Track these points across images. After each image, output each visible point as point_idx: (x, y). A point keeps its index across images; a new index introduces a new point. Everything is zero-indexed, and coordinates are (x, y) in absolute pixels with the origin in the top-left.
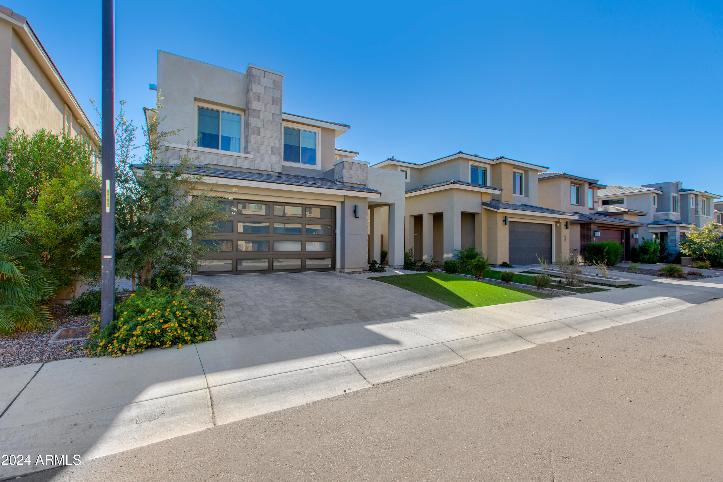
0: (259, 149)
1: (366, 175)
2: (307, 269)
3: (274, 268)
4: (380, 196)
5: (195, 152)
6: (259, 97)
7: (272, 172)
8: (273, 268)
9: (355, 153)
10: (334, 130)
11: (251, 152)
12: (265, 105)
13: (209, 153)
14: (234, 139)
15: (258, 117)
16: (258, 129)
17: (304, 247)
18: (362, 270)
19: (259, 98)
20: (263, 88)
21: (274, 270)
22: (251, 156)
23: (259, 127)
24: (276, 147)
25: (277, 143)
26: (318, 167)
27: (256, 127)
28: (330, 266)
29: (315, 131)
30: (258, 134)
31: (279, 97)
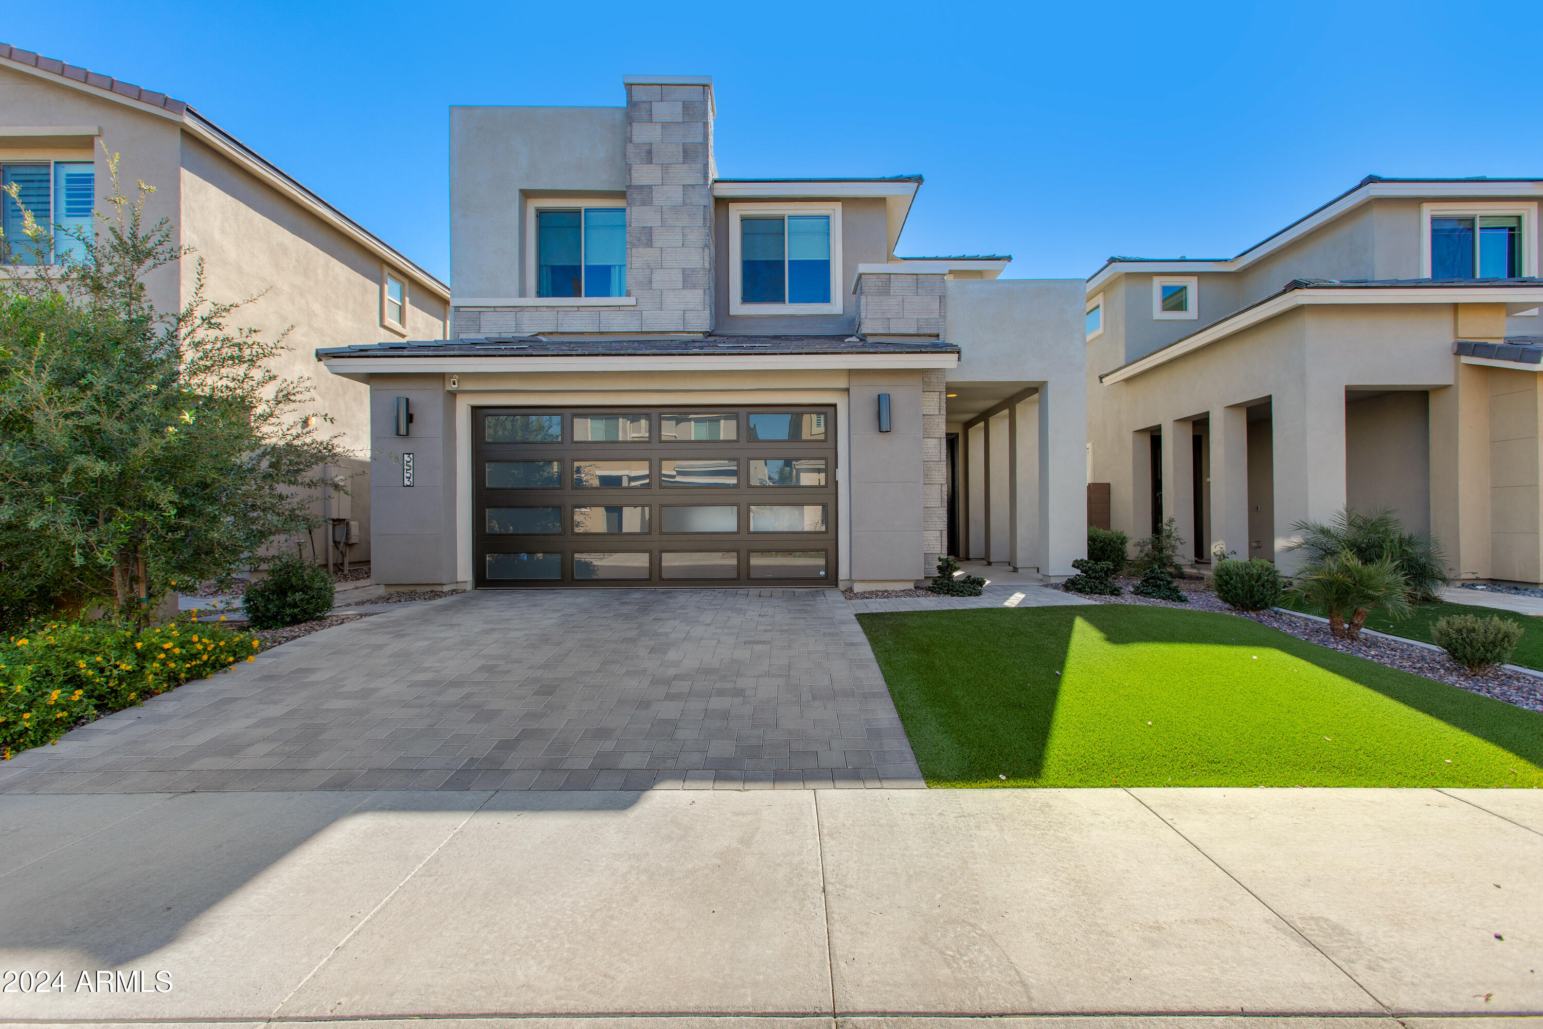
0: (650, 282)
1: (936, 305)
2: (753, 579)
3: (664, 576)
4: (959, 359)
5: (510, 309)
6: (650, 152)
7: (689, 333)
8: (660, 576)
9: (998, 259)
10: (880, 201)
11: (632, 292)
12: (665, 168)
13: (538, 309)
14: (617, 268)
15: (647, 202)
16: (649, 231)
17: (743, 519)
18: (911, 586)
19: (649, 156)
20: (658, 128)
21: (663, 580)
22: (631, 301)
23: (651, 228)
24: (693, 270)
25: (698, 258)
26: (836, 305)
27: (644, 228)
28: (822, 573)
29: (824, 213)
30: (649, 244)
31: (700, 139)
